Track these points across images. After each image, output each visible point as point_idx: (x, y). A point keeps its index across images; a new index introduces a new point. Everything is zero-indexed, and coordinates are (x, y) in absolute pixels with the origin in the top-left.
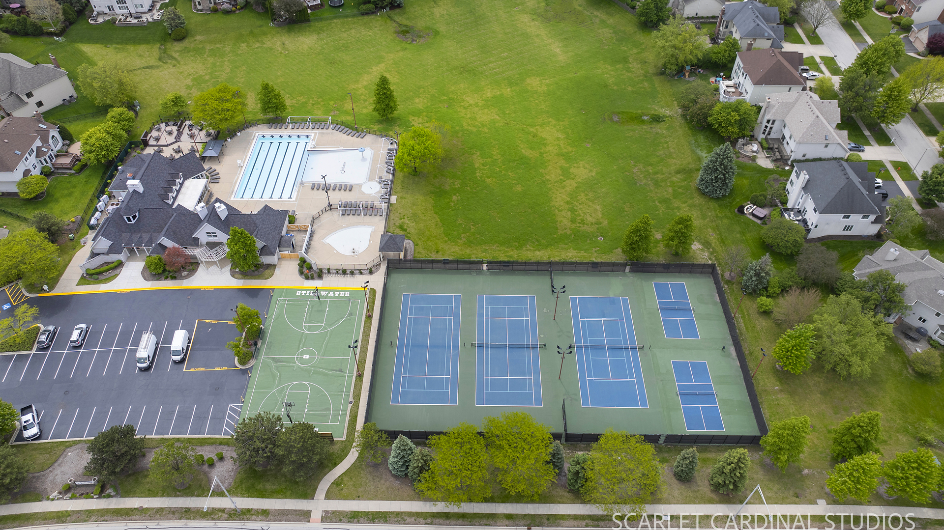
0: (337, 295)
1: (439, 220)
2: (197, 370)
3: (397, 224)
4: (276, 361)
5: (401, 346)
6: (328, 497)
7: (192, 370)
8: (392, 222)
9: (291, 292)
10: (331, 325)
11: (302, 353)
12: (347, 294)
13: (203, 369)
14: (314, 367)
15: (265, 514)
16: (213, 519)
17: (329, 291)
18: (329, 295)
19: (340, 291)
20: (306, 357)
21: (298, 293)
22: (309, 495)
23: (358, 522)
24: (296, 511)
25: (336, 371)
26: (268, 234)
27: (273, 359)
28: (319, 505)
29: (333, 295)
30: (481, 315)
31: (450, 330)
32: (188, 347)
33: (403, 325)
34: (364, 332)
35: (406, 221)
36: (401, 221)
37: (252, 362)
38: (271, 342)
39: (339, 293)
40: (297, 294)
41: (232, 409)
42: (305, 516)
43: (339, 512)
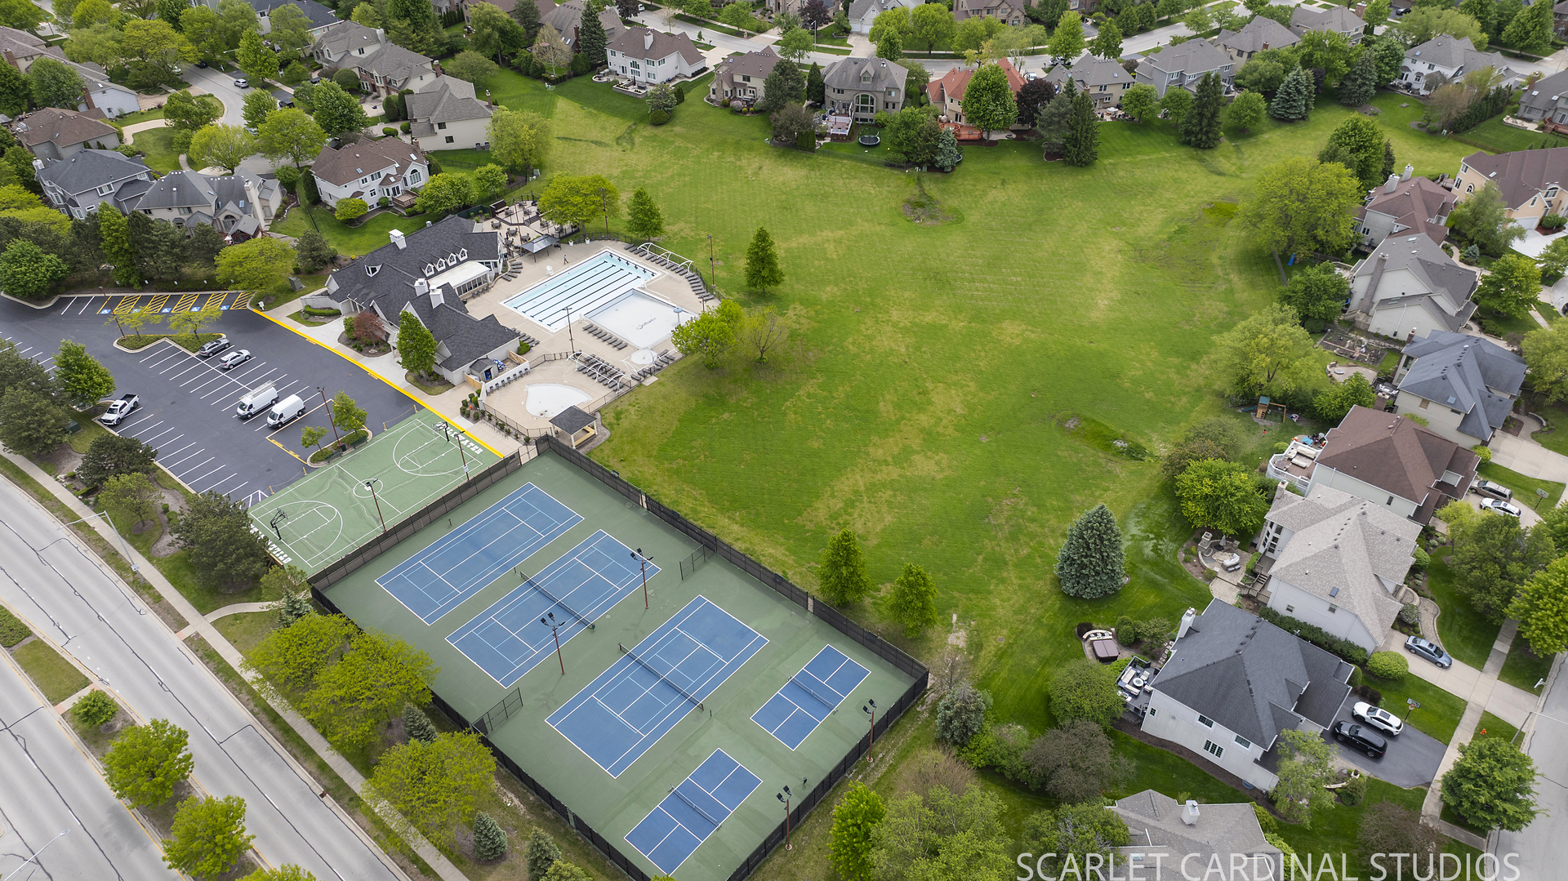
0: (469, 446)
1: (674, 428)
2: (276, 443)
3: (619, 408)
4: (341, 475)
6: (214, 624)
7: (272, 441)
8: (618, 403)
9: (433, 419)
10: (426, 472)
12: (479, 451)
13: (280, 446)
14: (362, 502)
15: (156, 600)
16: (120, 576)
17: (468, 438)
18: (462, 442)
19: (476, 444)
21: (438, 424)
22: (203, 609)
23: (206, 664)
24: (179, 615)
25: (375, 517)
26: (465, 346)
27: (341, 472)
28: (202, 625)
29: (465, 444)
30: (574, 553)
31: (524, 547)
32: (295, 418)
35: (632, 410)
36: (626, 408)
37: (322, 464)
38: (358, 456)
39: (473, 445)
40: (436, 424)
41: (256, 495)
42: (179, 623)
43: (206, 642)
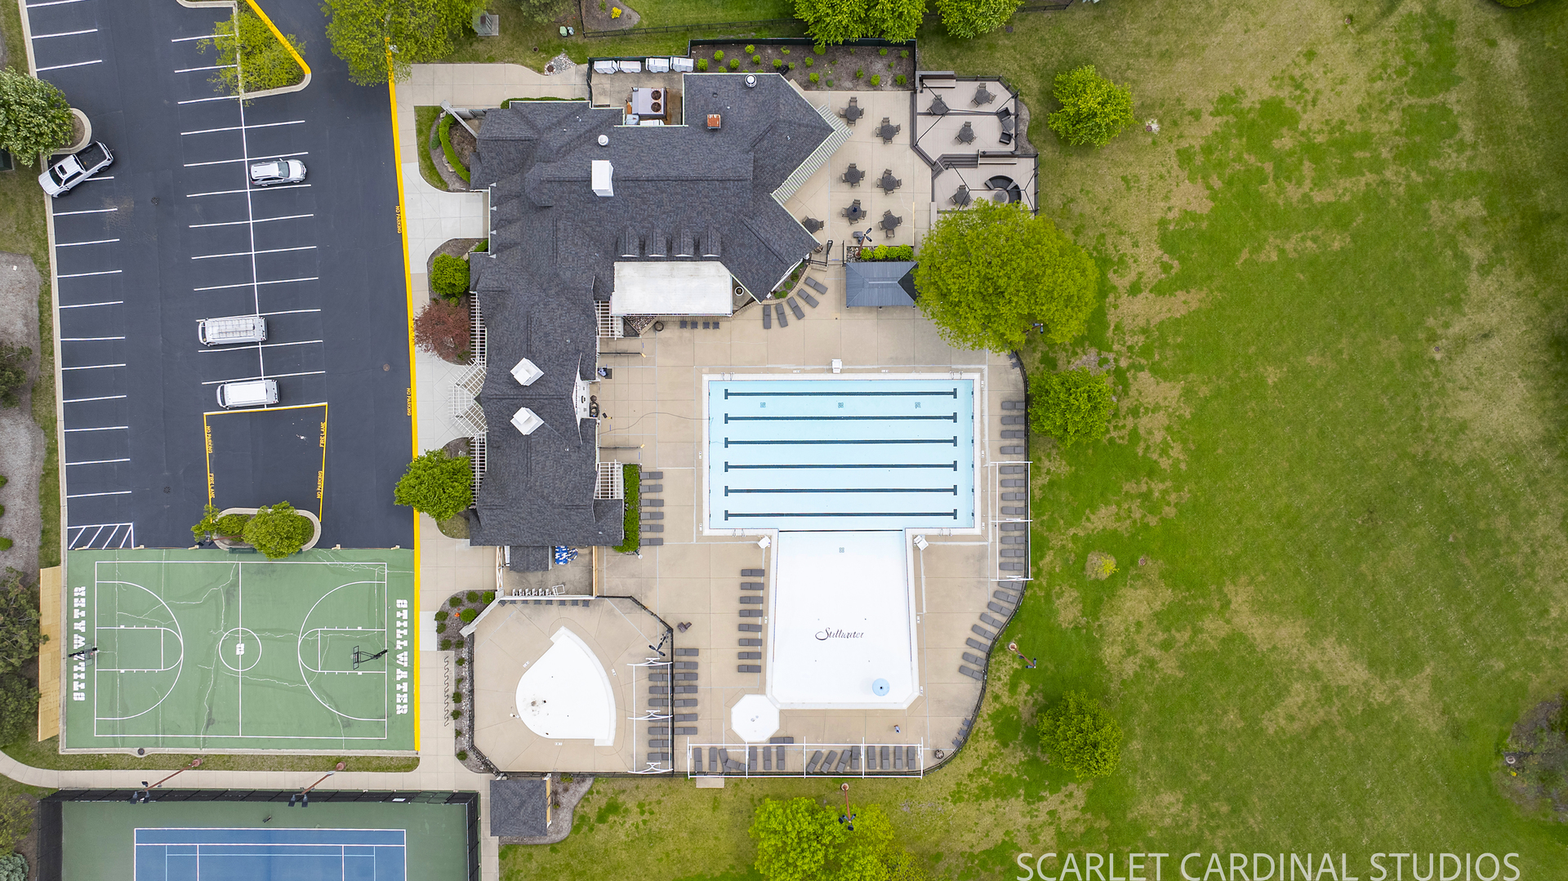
0: (399, 687)
3: (621, 798)
4: (230, 593)
5: (268, 836)
7: (207, 429)
8: (630, 785)
9: (405, 585)
10: (317, 686)
11: (249, 641)
12: (402, 710)
13: (209, 449)
14: (217, 671)
17: (410, 670)
18: (399, 671)
19: (411, 690)
20: (240, 649)
21: (401, 603)
25: (210, 713)
26: (514, 526)
27: (235, 585)
29: (398, 678)
33: (321, 838)
34: (301, 758)
35: (634, 818)
36: (631, 805)
38: (274, 571)
39: (405, 690)
40: (398, 601)
41: (123, 530)
